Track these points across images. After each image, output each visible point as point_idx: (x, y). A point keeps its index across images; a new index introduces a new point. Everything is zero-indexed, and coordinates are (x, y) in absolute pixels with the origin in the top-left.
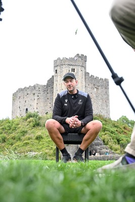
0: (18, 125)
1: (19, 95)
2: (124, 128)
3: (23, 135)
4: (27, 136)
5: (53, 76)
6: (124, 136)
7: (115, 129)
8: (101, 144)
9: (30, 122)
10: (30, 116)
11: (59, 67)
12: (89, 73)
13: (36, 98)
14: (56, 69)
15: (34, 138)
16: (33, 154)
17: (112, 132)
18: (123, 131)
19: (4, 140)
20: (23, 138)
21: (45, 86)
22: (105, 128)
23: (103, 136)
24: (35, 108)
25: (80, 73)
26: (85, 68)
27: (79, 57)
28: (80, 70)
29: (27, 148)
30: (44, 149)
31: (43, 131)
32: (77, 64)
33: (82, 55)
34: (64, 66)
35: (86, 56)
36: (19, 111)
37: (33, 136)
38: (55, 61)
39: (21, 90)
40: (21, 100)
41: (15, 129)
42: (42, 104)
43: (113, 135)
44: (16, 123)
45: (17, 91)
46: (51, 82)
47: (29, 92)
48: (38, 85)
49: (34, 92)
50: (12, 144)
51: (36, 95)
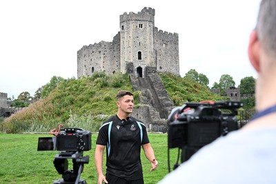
0: (85, 85)
1: (84, 52)
2: (195, 86)
3: (92, 97)
4: (95, 97)
5: (119, 32)
6: (194, 95)
7: (186, 88)
8: (171, 105)
9: (97, 82)
10: (97, 76)
11: (125, 23)
12: (157, 28)
13: (102, 56)
14: (122, 24)
15: (103, 99)
16: (103, 116)
17: (183, 92)
18: (193, 90)
19: (72, 102)
20: (91, 99)
21: (111, 43)
22: (176, 88)
23: (173, 96)
24: (102, 67)
25: (148, 29)
26: (153, 23)
27: (147, 11)
28: (148, 26)
29: (96, 110)
30: (113, 111)
31: (112, 92)
32: (144, 19)
33: (150, 8)
34: (131, 22)
35: (154, 10)
36: (84, 70)
37: (102, 97)
38: (121, 16)
39: (85, 48)
40: (86, 58)
41: (82, 90)
42: (109, 63)
43: (184, 95)
44: (82, 83)
45: (82, 49)
46: (117, 38)
47: (94, 50)
48: (103, 42)
49: (100, 49)
50: (80, 107)
51: (102, 53)
